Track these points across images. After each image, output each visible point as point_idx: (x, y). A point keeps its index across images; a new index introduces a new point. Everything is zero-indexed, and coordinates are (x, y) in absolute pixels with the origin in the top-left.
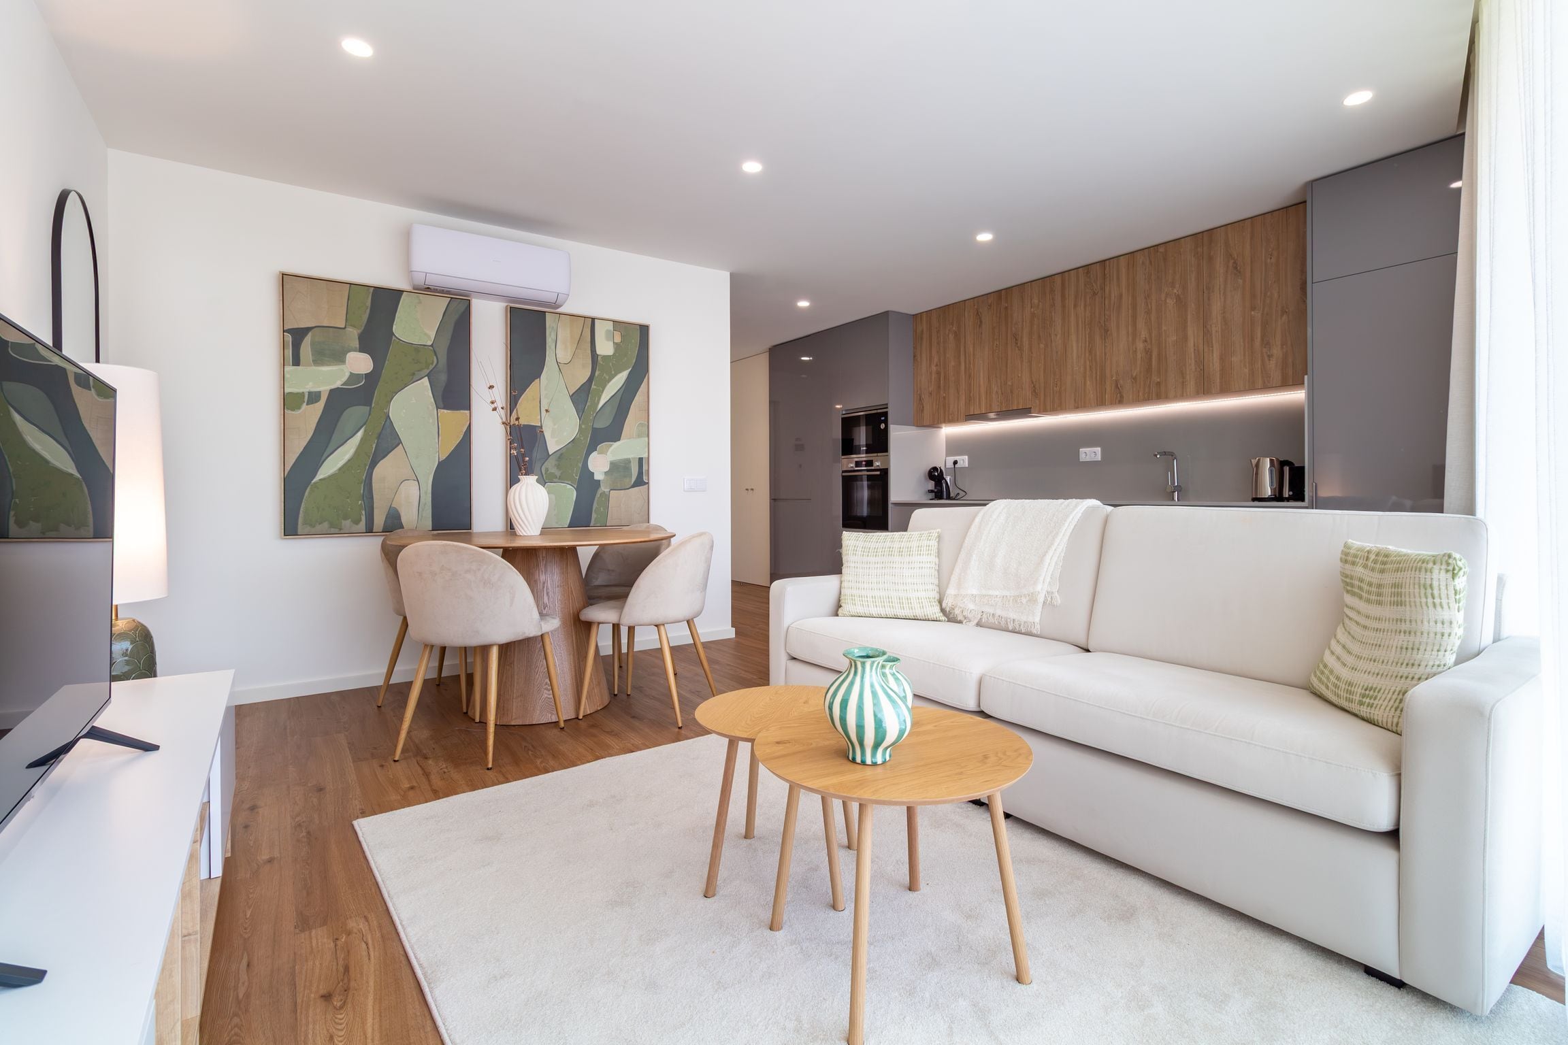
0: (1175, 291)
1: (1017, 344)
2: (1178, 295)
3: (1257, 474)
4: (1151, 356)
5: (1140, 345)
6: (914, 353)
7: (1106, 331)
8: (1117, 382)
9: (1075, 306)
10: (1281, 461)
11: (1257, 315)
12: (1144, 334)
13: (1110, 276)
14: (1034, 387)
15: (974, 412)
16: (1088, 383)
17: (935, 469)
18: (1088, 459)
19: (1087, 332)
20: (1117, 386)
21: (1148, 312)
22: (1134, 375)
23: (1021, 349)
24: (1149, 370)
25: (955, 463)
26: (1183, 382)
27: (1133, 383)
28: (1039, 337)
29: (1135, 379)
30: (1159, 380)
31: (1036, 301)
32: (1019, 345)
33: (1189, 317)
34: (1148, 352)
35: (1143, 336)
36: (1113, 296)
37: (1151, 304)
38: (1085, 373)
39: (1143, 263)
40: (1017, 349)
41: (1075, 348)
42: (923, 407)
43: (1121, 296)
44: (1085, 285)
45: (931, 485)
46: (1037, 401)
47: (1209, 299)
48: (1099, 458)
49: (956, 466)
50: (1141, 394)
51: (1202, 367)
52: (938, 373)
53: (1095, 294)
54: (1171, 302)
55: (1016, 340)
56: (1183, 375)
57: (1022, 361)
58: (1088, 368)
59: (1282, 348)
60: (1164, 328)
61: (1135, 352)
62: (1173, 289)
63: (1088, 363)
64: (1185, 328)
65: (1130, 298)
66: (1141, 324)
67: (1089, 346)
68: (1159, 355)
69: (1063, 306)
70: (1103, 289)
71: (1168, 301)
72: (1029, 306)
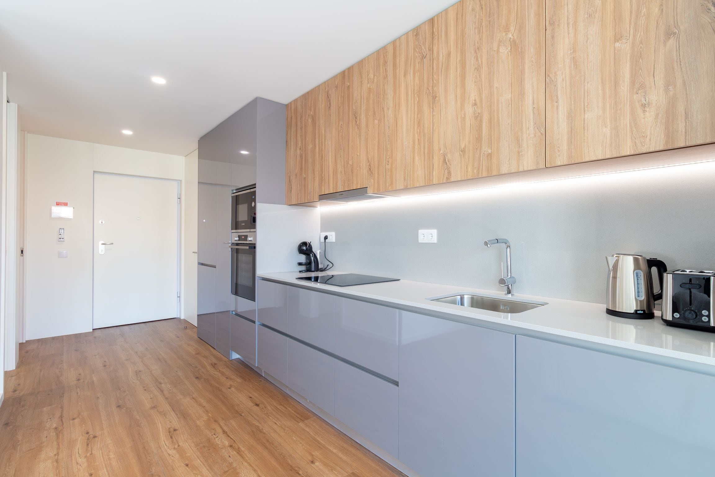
0: (510, 36)
1: (356, 122)
2: (514, 40)
3: (615, 278)
4: (481, 121)
5: (469, 110)
6: (287, 139)
7: (434, 98)
8: (444, 156)
9: (405, 75)
10: (648, 260)
11: (625, 47)
12: (473, 95)
13: (438, 33)
14: (370, 165)
15: (324, 192)
16: (417, 158)
17: (305, 244)
18: (425, 241)
19: (416, 102)
20: (445, 160)
21: (478, 69)
22: (463, 146)
23: (359, 127)
24: (479, 139)
25: (326, 238)
26: (519, 153)
27: (460, 155)
28: (374, 113)
29: (463, 151)
30: (490, 151)
31: (371, 76)
32: (358, 123)
33: (527, 67)
34: (478, 117)
35: (472, 99)
36: (441, 55)
37: (481, 59)
38: (414, 147)
39: (473, 10)
40: (356, 127)
41: (404, 118)
42: (291, 187)
43: (449, 54)
44: (414, 49)
45: (303, 258)
46: (372, 180)
47: (553, 37)
48: (435, 240)
49: (327, 240)
50: (469, 169)
51: (543, 131)
52: (301, 156)
53: (424, 57)
54: (504, 51)
55: (356, 118)
56: (518, 141)
57: (360, 139)
58: (417, 141)
59: (667, 90)
60: (496, 85)
61: (464, 119)
62: (506, 34)
63: (417, 136)
64: (521, 81)
65: (459, 55)
66: (470, 85)
67: (418, 117)
68: (490, 121)
69: (395, 76)
70: (431, 50)
71: (501, 50)
72: (366, 81)
